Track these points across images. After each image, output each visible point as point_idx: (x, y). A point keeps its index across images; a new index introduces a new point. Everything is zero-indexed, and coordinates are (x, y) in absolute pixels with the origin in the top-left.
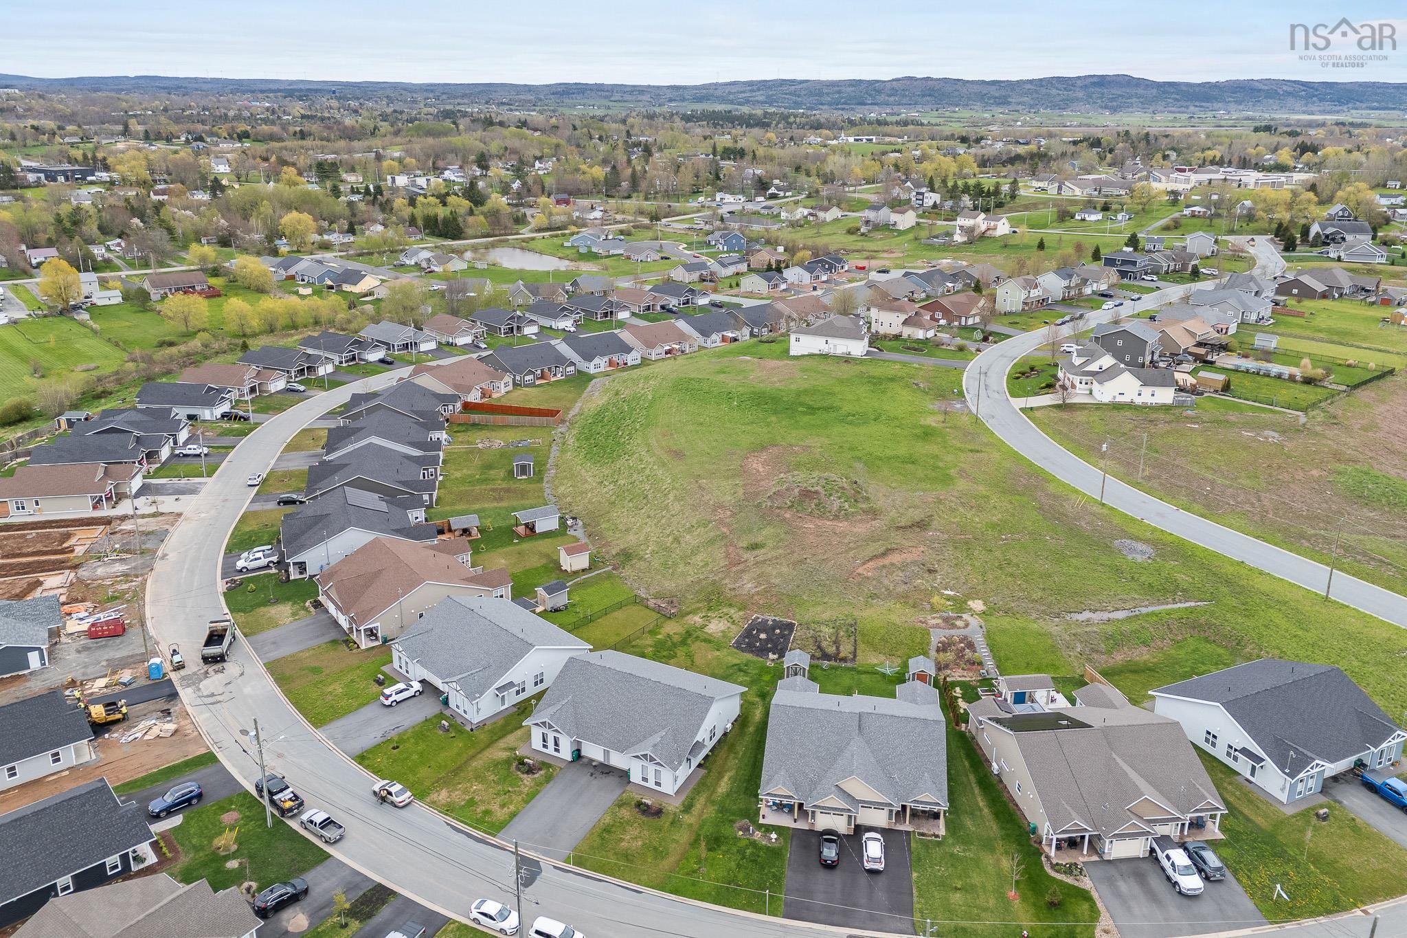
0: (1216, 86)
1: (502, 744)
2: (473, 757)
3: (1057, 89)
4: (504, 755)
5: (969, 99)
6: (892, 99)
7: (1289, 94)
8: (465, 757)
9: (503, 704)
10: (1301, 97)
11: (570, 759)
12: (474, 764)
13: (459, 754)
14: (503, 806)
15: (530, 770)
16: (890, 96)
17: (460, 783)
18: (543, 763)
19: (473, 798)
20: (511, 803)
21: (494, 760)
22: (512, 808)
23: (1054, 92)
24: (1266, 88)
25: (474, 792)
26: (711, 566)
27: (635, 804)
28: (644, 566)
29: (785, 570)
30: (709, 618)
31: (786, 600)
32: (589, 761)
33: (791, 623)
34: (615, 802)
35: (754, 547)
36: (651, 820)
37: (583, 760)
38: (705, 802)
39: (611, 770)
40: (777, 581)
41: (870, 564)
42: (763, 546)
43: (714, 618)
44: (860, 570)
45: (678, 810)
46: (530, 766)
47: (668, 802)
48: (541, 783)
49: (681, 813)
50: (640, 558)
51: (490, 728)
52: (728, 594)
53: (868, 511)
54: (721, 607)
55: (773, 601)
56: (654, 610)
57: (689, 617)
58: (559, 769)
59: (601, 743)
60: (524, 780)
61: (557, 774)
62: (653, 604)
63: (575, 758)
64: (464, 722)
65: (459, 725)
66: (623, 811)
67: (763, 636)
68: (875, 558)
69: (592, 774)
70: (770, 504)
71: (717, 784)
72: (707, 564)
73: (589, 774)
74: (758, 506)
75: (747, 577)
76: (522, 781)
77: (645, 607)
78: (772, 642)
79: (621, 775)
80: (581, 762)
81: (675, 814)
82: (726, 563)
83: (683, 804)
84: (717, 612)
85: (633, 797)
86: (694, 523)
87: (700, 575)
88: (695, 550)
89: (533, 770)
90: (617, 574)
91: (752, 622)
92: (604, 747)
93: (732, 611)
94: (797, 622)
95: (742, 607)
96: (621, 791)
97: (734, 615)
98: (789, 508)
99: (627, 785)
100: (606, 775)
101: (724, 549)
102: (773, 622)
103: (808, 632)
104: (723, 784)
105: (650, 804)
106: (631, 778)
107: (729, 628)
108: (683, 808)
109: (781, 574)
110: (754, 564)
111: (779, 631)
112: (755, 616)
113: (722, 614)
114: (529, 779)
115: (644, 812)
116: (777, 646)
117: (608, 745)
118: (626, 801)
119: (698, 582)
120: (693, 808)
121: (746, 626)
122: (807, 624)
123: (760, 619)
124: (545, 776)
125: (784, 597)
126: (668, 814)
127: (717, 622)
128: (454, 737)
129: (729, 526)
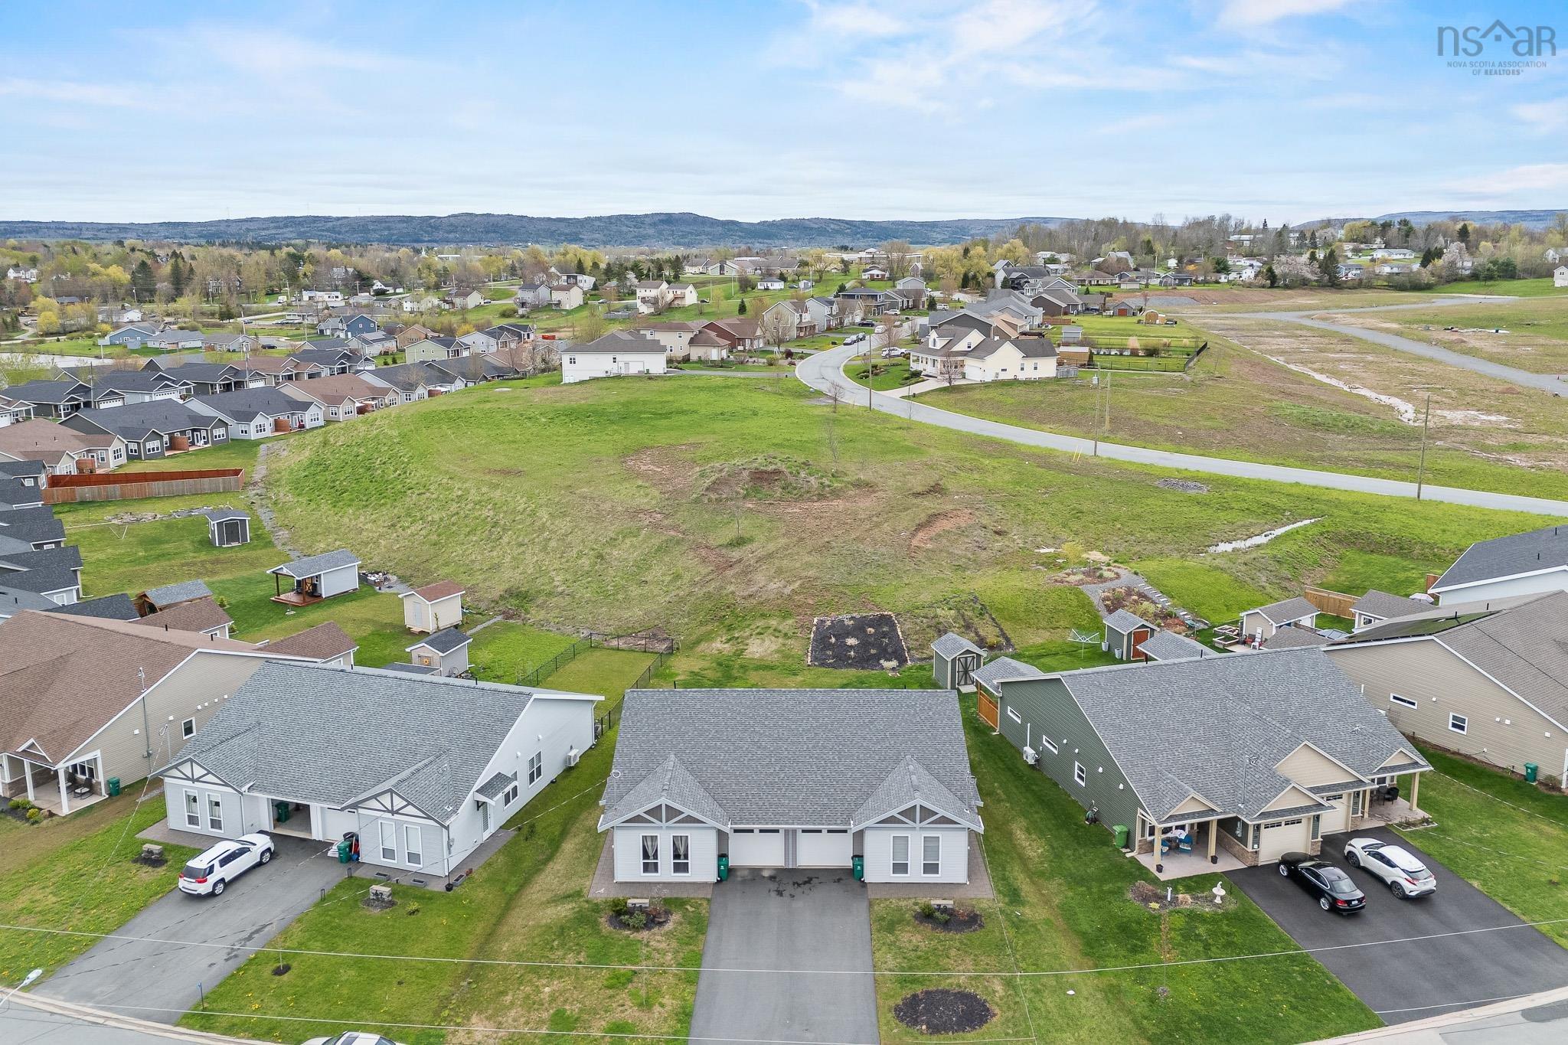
0: (773, 224)
1: (538, 892)
2: (491, 935)
3: (627, 226)
4: (564, 911)
5: (539, 236)
6: (451, 236)
7: (837, 232)
8: (471, 939)
9: (486, 826)
10: (847, 234)
11: (713, 877)
14: (645, 1005)
15: (652, 919)
16: (450, 232)
17: (503, 992)
18: (667, 901)
19: (560, 1011)
21: (548, 926)
22: (669, 1001)
23: (624, 229)
24: (816, 226)
25: (553, 998)
26: (687, 577)
27: (915, 917)
28: (564, 602)
29: (810, 559)
30: (740, 640)
31: (847, 591)
32: (756, 872)
33: (882, 615)
34: (874, 928)
35: (739, 542)
36: (974, 935)
37: (739, 873)
38: (1031, 878)
39: (810, 876)
40: (811, 573)
41: (920, 535)
42: (751, 540)
43: (747, 638)
44: (915, 542)
45: (1001, 905)
46: (648, 914)
47: (973, 897)
48: (691, 938)
49: (1012, 908)
50: (550, 594)
51: (485, 875)
52: (748, 604)
53: (858, 485)
54: (748, 623)
55: (828, 596)
56: (633, 651)
57: (703, 646)
58: (705, 903)
59: (777, 831)
60: (651, 943)
61: (707, 915)
62: (621, 644)
63: (724, 875)
64: (421, 879)
65: (411, 887)
66: (903, 937)
67: (851, 641)
68: (920, 527)
69: (780, 893)
70: (713, 496)
71: (1014, 846)
72: (678, 577)
73: (773, 894)
74: (697, 501)
75: (760, 578)
76: (647, 945)
77: (612, 649)
78: (873, 646)
79: (839, 880)
80: (739, 879)
81: (1002, 911)
82: (710, 568)
83: (1000, 892)
84: (747, 630)
85: (899, 909)
86: (613, 535)
87: (677, 592)
88: (643, 565)
89: (655, 917)
90: (520, 622)
91: (817, 629)
92: (780, 836)
93: (773, 622)
94: (890, 613)
95: (786, 615)
96: (865, 904)
97: (780, 628)
98: (744, 497)
99: (869, 892)
100: (807, 886)
101: (691, 554)
102: (852, 622)
103: (918, 621)
104: (1026, 844)
105: (951, 907)
106: (869, 877)
107: (784, 645)
108: (1007, 900)
109: (809, 565)
110: (757, 562)
111: (872, 630)
112: (816, 620)
113: (758, 630)
114: (658, 938)
115: (946, 925)
116: (885, 650)
117: (787, 831)
118: (895, 919)
119: (682, 600)
120: (1023, 894)
121: (812, 635)
122: (908, 612)
123: (829, 623)
124: (690, 923)
125: (841, 589)
126: (993, 917)
127: (759, 641)
128: (417, 910)
129: (675, 528)
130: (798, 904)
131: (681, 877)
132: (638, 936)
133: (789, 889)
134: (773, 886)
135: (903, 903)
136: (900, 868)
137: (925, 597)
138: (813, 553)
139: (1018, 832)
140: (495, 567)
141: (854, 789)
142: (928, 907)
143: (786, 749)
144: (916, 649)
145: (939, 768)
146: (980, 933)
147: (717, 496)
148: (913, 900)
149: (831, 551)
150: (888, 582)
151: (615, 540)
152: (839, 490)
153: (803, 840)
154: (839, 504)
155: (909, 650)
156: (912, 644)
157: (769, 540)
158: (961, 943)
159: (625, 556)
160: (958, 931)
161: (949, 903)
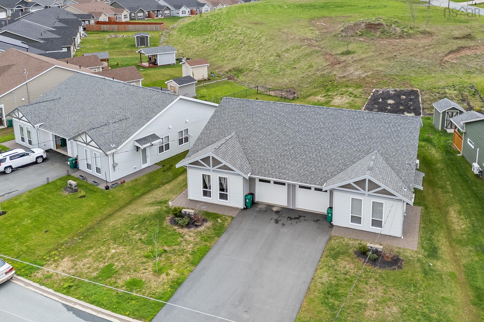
1: (149, 198)
2: (110, 216)
4: (153, 210)
8: (98, 216)
9: (145, 161)
11: (241, 205)
12: (111, 223)
13: (89, 214)
14: (158, 272)
15: (193, 223)
17: (90, 248)
18: (208, 214)
19: (111, 265)
20: (171, 266)
21: (139, 216)
22: (173, 273)
25: (113, 257)
26: (315, 67)
27: (356, 253)
28: (255, 74)
29: (383, 63)
30: (330, 96)
31: (397, 78)
32: (269, 207)
33: (413, 90)
34: (325, 254)
35: (348, 53)
36: (392, 272)
37: (259, 206)
38: (450, 243)
39: (301, 215)
40: (380, 69)
41: (450, 56)
42: (354, 53)
43: (335, 96)
44: (446, 59)
45: (420, 256)
46: (191, 219)
47: (402, 247)
48: (209, 237)
49: (428, 260)
50: (251, 70)
51: (130, 185)
52: (341, 81)
53: (423, 33)
54: (337, 89)
55: (385, 79)
56: (277, 97)
57: (311, 98)
58: (229, 220)
59: (284, 184)
60: (185, 236)
61: (227, 226)
62: (272, 93)
63: (249, 205)
64: (97, 181)
65: (91, 185)
66: (341, 263)
67: (390, 102)
68: (451, 52)
69: (277, 222)
70: (344, 34)
71: (446, 221)
72: (311, 66)
73: (273, 221)
74: (335, 36)
75: (351, 69)
76: (182, 237)
77: (267, 95)
78: (402, 105)
79: (317, 221)
80: (258, 209)
81: (419, 260)
82: (328, 64)
83: (423, 247)
84: (336, 92)
85: (347, 245)
86: (288, 48)
87: (308, 73)
88: (297, 60)
89: (195, 222)
90: (233, 81)
91: (374, 94)
92: (285, 188)
93: (351, 90)
94: (417, 89)
95: (359, 86)
96: (326, 238)
97: (354, 92)
98: (360, 36)
99: (333, 232)
100: (296, 220)
101: (322, 57)
102: (394, 92)
103: (433, 95)
104: (454, 220)
105: (380, 250)
106: (335, 222)
107: (353, 100)
108: (426, 253)
109: (381, 65)
110: (353, 62)
111: (404, 97)
112: (374, 90)
113: (341, 92)
114: (191, 234)
115: (374, 261)
116: (409, 108)
117: (289, 185)
118: (342, 251)
119: (309, 77)
120: (440, 252)
121: (370, 97)
122: (428, 90)
123: (381, 92)
124: (214, 229)
125: (394, 77)
126: (411, 263)
127: (340, 98)
128: (84, 196)
129: (319, 46)
130: (284, 230)
131: (223, 202)
132: (181, 231)
133: (284, 220)
134: (275, 217)
135: (351, 242)
136: (356, 219)
137: (442, 83)
138: (385, 60)
139: (453, 212)
140: (234, 59)
141: (334, 165)
142: (364, 247)
143: (300, 138)
144: (428, 109)
145: (395, 161)
146: (397, 271)
147: (346, 34)
148: (359, 242)
149: (396, 60)
150: (422, 75)
151: (289, 50)
152: (412, 34)
153: (300, 192)
154: (409, 41)
155: (424, 109)
156: (426, 106)
157: (363, 53)
158: (381, 276)
159: (291, 56)
160: (380, 267)
161: (380, 248)
